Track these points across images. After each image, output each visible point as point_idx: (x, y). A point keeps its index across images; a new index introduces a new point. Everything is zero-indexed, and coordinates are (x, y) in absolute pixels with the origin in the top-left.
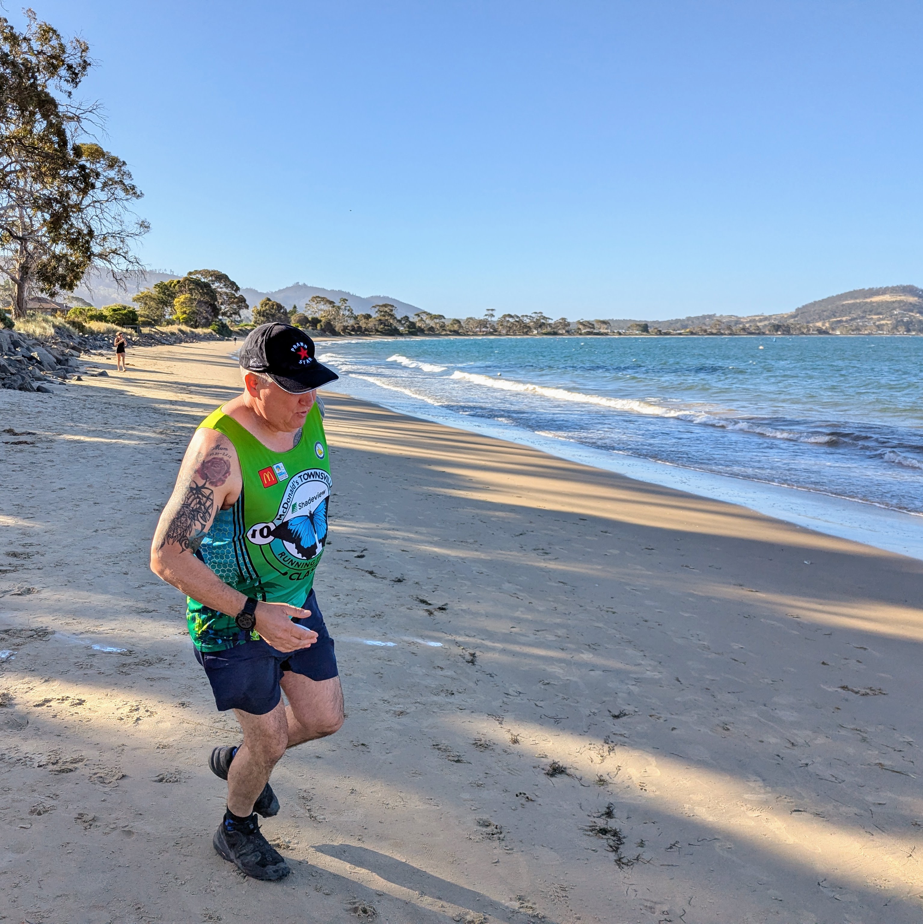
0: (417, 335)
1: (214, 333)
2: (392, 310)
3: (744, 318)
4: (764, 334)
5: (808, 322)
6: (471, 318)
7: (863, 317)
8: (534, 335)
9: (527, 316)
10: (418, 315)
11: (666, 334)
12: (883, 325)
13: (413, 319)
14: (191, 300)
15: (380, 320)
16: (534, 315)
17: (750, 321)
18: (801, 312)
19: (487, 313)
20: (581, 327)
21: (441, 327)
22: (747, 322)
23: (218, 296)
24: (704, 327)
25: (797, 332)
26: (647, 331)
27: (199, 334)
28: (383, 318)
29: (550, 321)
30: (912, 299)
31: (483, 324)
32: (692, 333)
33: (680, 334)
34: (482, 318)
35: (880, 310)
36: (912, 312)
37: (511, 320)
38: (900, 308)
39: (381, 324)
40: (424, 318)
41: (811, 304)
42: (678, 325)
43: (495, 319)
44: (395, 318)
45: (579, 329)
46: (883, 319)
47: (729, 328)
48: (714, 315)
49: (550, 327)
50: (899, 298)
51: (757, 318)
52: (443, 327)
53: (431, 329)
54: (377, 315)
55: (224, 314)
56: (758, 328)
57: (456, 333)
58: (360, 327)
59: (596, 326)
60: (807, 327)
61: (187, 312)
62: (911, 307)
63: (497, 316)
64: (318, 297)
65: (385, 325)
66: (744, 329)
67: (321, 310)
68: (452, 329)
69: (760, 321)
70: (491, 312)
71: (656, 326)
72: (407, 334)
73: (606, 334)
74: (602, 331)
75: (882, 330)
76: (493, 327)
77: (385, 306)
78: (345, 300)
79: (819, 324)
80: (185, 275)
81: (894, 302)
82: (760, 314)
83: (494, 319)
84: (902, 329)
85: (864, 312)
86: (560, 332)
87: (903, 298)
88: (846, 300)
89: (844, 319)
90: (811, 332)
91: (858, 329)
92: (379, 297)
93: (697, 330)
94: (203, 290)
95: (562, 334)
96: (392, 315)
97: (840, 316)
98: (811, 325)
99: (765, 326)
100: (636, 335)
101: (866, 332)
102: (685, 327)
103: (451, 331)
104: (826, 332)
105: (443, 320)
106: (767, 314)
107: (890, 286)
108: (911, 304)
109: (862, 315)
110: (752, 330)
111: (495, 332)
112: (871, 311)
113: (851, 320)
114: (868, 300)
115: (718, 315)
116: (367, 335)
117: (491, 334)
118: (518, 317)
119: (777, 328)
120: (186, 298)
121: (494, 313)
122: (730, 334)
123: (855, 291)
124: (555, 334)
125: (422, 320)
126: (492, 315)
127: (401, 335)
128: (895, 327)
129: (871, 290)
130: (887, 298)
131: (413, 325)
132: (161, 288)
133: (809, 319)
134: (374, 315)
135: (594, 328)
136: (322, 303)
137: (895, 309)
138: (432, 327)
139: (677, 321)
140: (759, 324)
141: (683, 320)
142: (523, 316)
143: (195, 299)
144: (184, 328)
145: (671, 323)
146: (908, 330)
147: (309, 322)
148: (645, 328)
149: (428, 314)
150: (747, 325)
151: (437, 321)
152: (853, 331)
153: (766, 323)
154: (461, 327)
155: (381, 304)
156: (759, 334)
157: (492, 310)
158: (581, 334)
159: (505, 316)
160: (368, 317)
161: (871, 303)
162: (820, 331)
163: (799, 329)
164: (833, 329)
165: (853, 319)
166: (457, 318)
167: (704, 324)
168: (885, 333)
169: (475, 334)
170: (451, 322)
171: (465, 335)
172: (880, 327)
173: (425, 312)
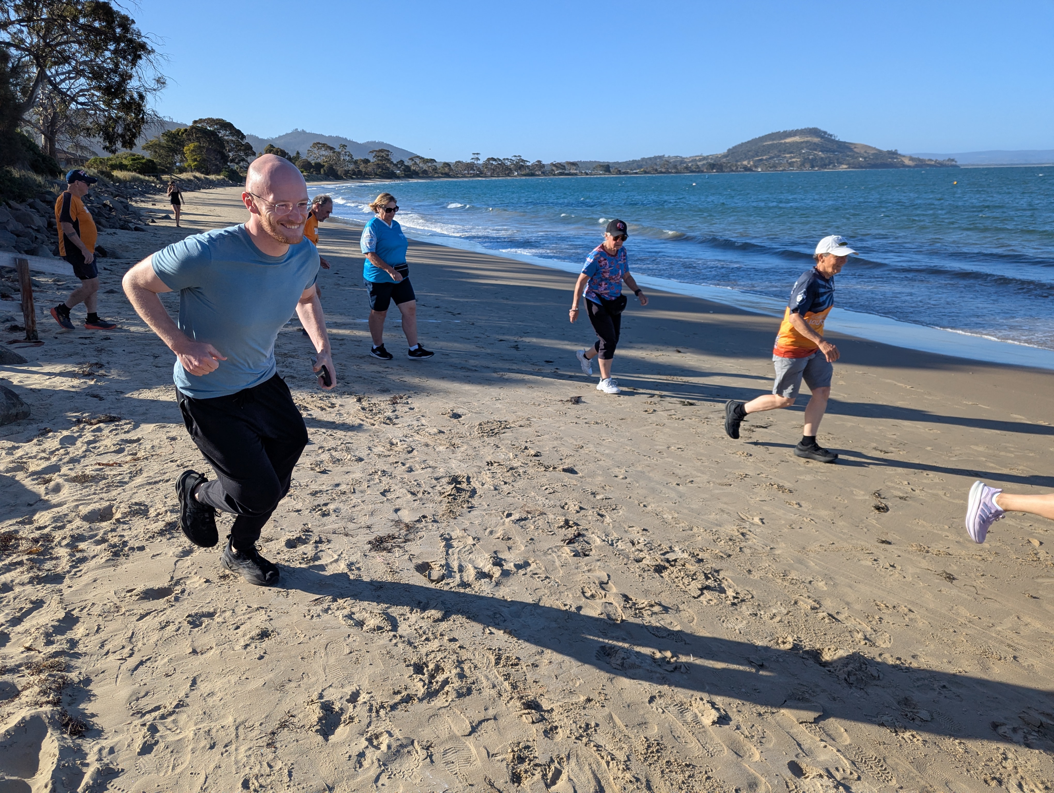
0: (412, 178)
1: (227, 179)
2: (388, 155)
3: (687, 158)
4: (702, 172)
5: (737, 161)
6: (459, 162)
7: (779, 156)
8: (515, 176)
9: (508, 159)
10: (412, 159)
11: (624, 173)
12: (794, 162)
13: (407, 163)
14: (200, 147)
15: (378, 164)
16: (513, 158)
17: (692, 161)
18: (733, 152)
19: (473, 156)
20: (554, 168)
21: (433, 170)
22: (690, 162)
23: (226, 145)
24: (655, 167)
25: (728, 169)
26: (609, 171)
27: (213, 180)
28: (380, 162)
29: (528, 164)
30: (816, 140)
31: (470, 166)
32: (646, 172)
33: (636, 173)
34: (469, 161)
35: (791, 150)
36: (816, 150)
37: (494, 163)
38: (807, 147)
39: (379, 167)
40: (418, 162)
41: (739, 145)
42: (635, 165)
43: (481, 162)
44: (392, 163)
45: (553, 170)
46: (794, 157)
47: (675, 167)
48: (663, 156)
49: (529, 169)
50: (806, 139)
51: (698, 158)
52: (435, 169)
53: (425, 172)
54: (375, 159)
55: (232, 161)
56: (698, 167)
57: (447, 175)
58: (360, 171)
59: (566, 167)
60: (736, 165)
61: (198, 159)
62: (814, 147)
63: (482, 160)
64: (319, 143)
65: (383, 169)
66: (687, 168)
67: (323, 155)
68: (443, 172)
69: (700, 160)
70: (476, 156)
71: (617, 166)
72: (403, 177)
73: (576, 174)
74: (572, 171)
75: (793, 167)
76: (479, 169)
77: (382, 151)
78: (344, 146)
79: (745, 163)
80: (190, 124)
81: (802, 142)
82: (699, 154)
83: (479, 162)
84: (808, 166)
85: (780, 151)
86: (537, 173)
87: (809, 139)
88: (766, 141)
89: (764, 158)
90: (739, 169)
91: (774, 166)
92: (374, 143)
93: (649, 169)
94: (210, 138)
95: (539, 175)
96: (389, 160)
97: (761, 155)
98: (739, 163)
99: (704, 164)
100: (600, 174)
101: (781, 169)
102: (640, 167)
103: (442, 174)
104: (750, 169)
105: (435, 164)
106: (705, 155)
107: (800, 129)
108: (815, 143)
109: (778, 154)
110: (693, 168)
111: (481, 174)
112: (785, 151)
113: (770, 158)
114: (783, 141)
115: (666, 156)
116: (367, 179)
117: (478, 176)
118: (500, 160)
119: (712, 166)
120: (195, 147)
121: (480, 157)
122: (676, 173)
123: (773, 134)
124: (533, 175)
125: (416, 163)
126: (478, 159)
127: (398, 177)
128: (803, 164)
129: (785, 132)
130: (797, 139)
131: (408, 168)
132: (169, 136)
133: (738, 158)
134: (372, 160)
135: (565, 169)
136: (323, 149)
137: (802, 148)
138: (425, 170)
139: (634, 161)
140: (699, 163)
141: (639, 161)
142: (504, 159)
143: (203, 147)
144: (198, 174)
145: (628, 164)
146: (813, 167)
147: (312, 167)
148: (607, 168)
149: (422, 158)
150: (690, 165)
151: (430, 164)
152: (771, 168)
153: (705, 162)
154: (450, 169)
155: (377, 149)
156: (698, 172)
157: (478, 154)
158: (554, 175)
159: (489, 159)
160: (366, 161)
161: (785, 143)
162: (746, 169)
163: (730, 167)
164: (756, 167)
165: (771, 158)
166: (447, 161)
167: (656, 164)
168: (795, 170)
169: (464, 176)
170: (441, 165)
171: (455, 177)
172: (791, 164)
173: (418, 157)
